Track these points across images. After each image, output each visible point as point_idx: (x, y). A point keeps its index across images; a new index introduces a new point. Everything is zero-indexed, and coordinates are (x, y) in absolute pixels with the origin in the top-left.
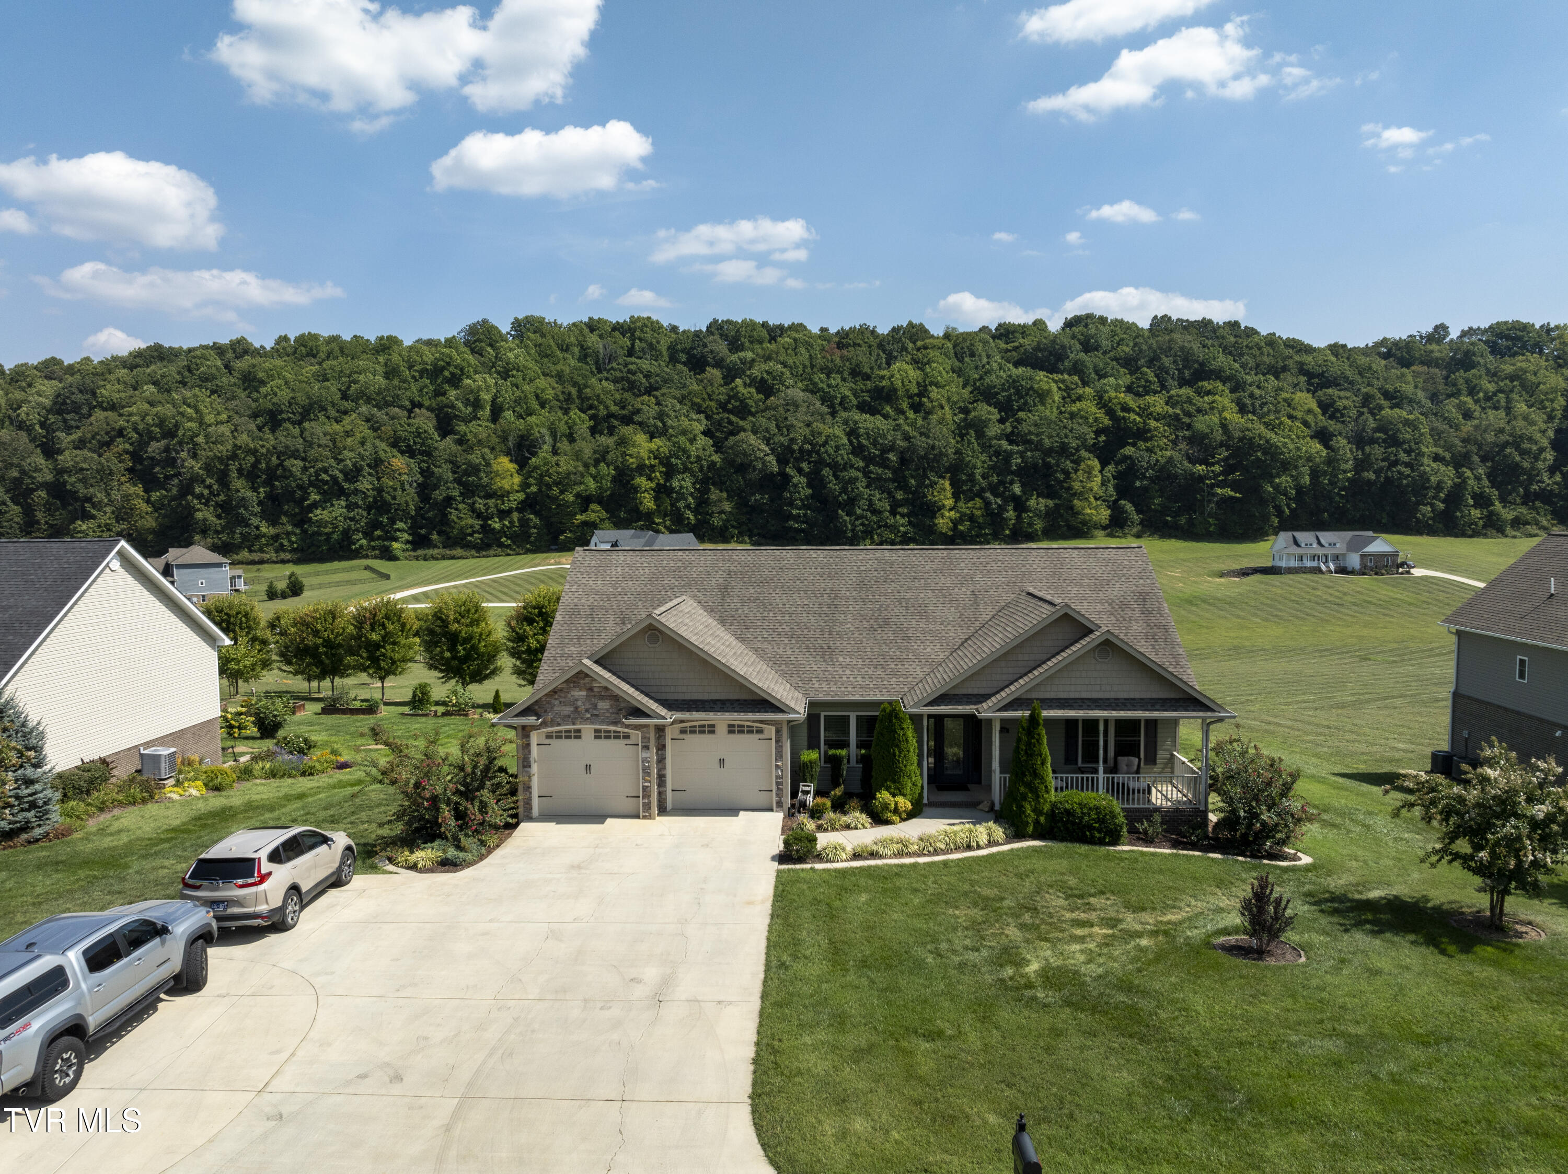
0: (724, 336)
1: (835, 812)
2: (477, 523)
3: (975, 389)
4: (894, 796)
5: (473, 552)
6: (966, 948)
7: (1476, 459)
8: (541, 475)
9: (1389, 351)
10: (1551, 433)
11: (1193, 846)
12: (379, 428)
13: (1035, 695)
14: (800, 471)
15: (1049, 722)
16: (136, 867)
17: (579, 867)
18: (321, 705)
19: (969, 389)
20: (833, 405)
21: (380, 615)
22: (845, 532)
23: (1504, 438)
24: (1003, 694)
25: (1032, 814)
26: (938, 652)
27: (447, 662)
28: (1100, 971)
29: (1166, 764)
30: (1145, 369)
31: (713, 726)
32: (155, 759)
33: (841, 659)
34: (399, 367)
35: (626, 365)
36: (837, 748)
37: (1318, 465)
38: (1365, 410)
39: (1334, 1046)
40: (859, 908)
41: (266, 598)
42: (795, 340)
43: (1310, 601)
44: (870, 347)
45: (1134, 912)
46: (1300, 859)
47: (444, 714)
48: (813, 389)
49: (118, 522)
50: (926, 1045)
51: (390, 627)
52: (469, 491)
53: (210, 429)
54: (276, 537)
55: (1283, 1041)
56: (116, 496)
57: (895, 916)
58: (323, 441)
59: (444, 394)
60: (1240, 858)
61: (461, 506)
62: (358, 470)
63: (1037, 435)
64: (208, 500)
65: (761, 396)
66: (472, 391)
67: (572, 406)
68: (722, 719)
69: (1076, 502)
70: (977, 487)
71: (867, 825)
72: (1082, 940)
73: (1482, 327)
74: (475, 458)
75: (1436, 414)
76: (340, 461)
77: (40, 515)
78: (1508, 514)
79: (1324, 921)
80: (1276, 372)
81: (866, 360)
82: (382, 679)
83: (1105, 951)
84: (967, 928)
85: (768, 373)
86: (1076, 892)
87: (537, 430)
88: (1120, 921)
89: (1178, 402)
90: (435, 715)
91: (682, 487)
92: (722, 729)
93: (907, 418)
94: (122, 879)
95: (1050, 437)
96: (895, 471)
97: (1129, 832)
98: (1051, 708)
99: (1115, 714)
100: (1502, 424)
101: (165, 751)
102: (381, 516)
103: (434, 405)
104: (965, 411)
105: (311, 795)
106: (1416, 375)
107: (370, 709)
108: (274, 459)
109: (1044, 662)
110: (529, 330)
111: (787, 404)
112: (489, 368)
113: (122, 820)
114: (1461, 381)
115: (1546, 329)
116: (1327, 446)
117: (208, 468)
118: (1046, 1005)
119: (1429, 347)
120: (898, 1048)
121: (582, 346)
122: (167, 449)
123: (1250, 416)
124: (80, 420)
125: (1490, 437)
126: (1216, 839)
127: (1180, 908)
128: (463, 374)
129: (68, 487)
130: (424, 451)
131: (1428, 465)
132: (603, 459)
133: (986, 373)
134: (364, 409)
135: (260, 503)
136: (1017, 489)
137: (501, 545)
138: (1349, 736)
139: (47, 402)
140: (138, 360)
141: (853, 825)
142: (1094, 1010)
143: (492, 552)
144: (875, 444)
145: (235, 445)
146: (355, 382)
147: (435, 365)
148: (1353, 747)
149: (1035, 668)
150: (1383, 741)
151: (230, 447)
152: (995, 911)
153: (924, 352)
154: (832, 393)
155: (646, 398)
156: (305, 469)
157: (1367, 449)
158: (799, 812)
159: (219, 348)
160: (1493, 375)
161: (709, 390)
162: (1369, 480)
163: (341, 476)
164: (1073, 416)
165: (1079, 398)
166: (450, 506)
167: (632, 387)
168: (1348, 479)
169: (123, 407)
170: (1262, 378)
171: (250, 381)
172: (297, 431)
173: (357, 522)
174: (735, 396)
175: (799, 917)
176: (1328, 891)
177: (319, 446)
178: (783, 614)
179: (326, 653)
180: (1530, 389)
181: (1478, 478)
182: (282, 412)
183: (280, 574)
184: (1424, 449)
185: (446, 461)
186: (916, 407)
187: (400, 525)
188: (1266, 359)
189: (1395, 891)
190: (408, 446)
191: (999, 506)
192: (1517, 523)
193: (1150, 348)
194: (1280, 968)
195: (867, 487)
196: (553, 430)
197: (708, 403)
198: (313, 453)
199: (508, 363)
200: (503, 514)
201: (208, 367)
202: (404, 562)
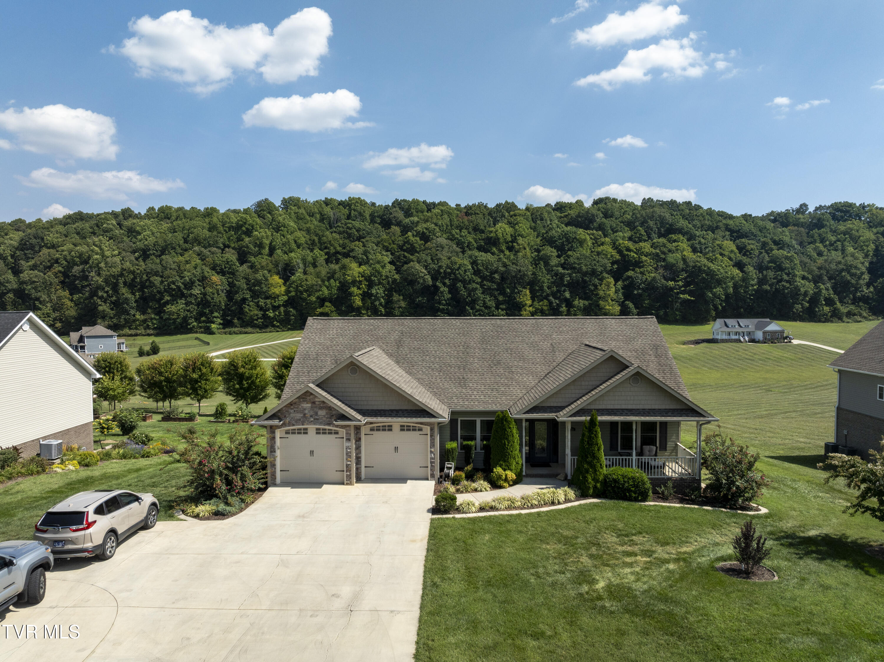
0: (402, 209)
1: (467, 480)
2: (260, 314)
3: (543, 239)
4: (505, 470)
5: (258, 330)
6: (556, 572)
7: (825, 278)
8: (297, 286)
9: (775, 218)
10: (867, 264)
11: (693, 502)
12: (205, 259)
13: (592, 407)
14: (444, 284)
15: (602, 423)
16: (20, 515)
17: (303, 517)
18: (161, 416)
19: (540, 238)
20: (463, 247)
21: (198, 363)
23: (841, 266)
24: (573, 406)
25: (592, 482)
26: (531, 381)
27: (237, 391)
28: (645, 587)
29: (673, 450)
30: (639, 228)
31: (391, 426)
32: (49, 447)
33: (471, 385)
34: (217, 225)
35: (346, 224)
36: (468, 440)
37: (737, 282)
38: (763, 251)
39: (811, 642)
40: (484, 544)
41: (138, 355)
42: (442, 211)
43: (735, 358)
44: (484, 215)
45: (662, 546)
46: (760, 510)
47: (234, 422)
48: (452, 238)
49: (54, 312)
50: (533, 643)
51: (204, 370)
52: (255, 295)
53: (108, 260)
54: (145, 321)
55: (776, 638)
56: (54, 297)
57: (508, 550)
58: (173, 267)
59: (243, 240)
60: (724, 510)
61: (251, 303)
62: (192, 283)
63: (579, 264)
64: (106, 300)
65: (423, 242)
66: (258, 239)
67: (316, 247)
68: (396, 422)
69: (601, 303)
70: (545, 294)
71: (488, 489)
72: (631, 565)
73: (827, 205)
74: (259, 276)
75: (803, 253)
76: (182, 278)
77: (9, 308)
78: (844, 309)
79: (785, 551)
80: (713, 229)
81: (482, 222)
82: (199, 401)
83: (647, 573)
84: (555, 558)
85: (426, 229)
86: (623, 533)
87: (295, 260)
88: (654, 552)
89: (658, 246)
90: (229, 422)
91: (377, 293)
92: (396, 428)
93: (505, 255)
94: (8, 524)
95: (586, 265)
96: (498, 284)
97: (653, 493)
98: (603, 415)
99: (643, 419)
100: (840, 259)
101: (54, 442)
102: (205, 309)
103: (236, 246)
104: (538, 251)
105: (145, 469)
106: (791, 232)
107: (191, 418)
108: (144, 277)
109: (598, 386)
110: (291, 204)
111: (437, 247)
112: (268, 225)
113: (21, 485)
114: (816, 235)
115: (863, 206)
116: (742, 271)
117: (106, 281)
118: (612, 612)
119: (797, 216)
120: (514, 645)
121: (321, 214)
122: (83, 271)
123: (699, 254)
124: (34, 254)
125: (833, 266)
126: (706, 497)
127: (691, 543)
128: (253, 229)
129: (26, 292)
130: (231, 272)
131: (799, 282)
132: (333, 277)
133: (549, 230)
134: (196, 248)
135: (136, 301)
136: (567, 295)
137: (274, 326)
138: (769, 434)
139: (15, 244)
140: (68, 220)
141: (479, 489)
142: (644, 615)
143: (268, 330)
144: (487, 269)
145: (122, 269)
146: (192, 233)
147: (237, 223)
148: (774, 440)
149: (592, 390)
150: (790, 437)
151: (119, 270)
152: (573, 546)
153: (514, 218)
154: (463, 240)
155: (357, 243)
156: (162, 282)
157: (765, 272)
158: (445, 480)
159: (115, 214)
160: (834, 232)
161: (393, 238)
162: (766, 290)
163: (183, 286)
164: (598, 254)
165: (603, 244)
166: (245, 303)
167: (349, 236)
168: (754, 290)
169: (59, 247)
170: (705, 233)
171: (132, 232)
172: (158, 261)
173: (191, 312)
174: (408, 242)
175: (445, 550)
176: (783, 531)
177: (171, 269)
178: (435, 358)
179: (166, 386)
180: (855, 240)
181: (827, 289)
182: (149, 250)
183: (146, 342)
184: (797, 273)
185: (243, 278)
186: (510, 249)
187: (216, 314)
188: (707, 222)
189: (825, 530)
190: (222, 269)
191: (557, 304)
192: (850, 314)
193: (642, 216)
194: (763, 584)
195: (482, 293)
196: (304, 260)
197: (392, 246)
198: (167, 273)
199: (279, 223)
200: (275, 308)
201: (108, 224)
202: (218, 335)
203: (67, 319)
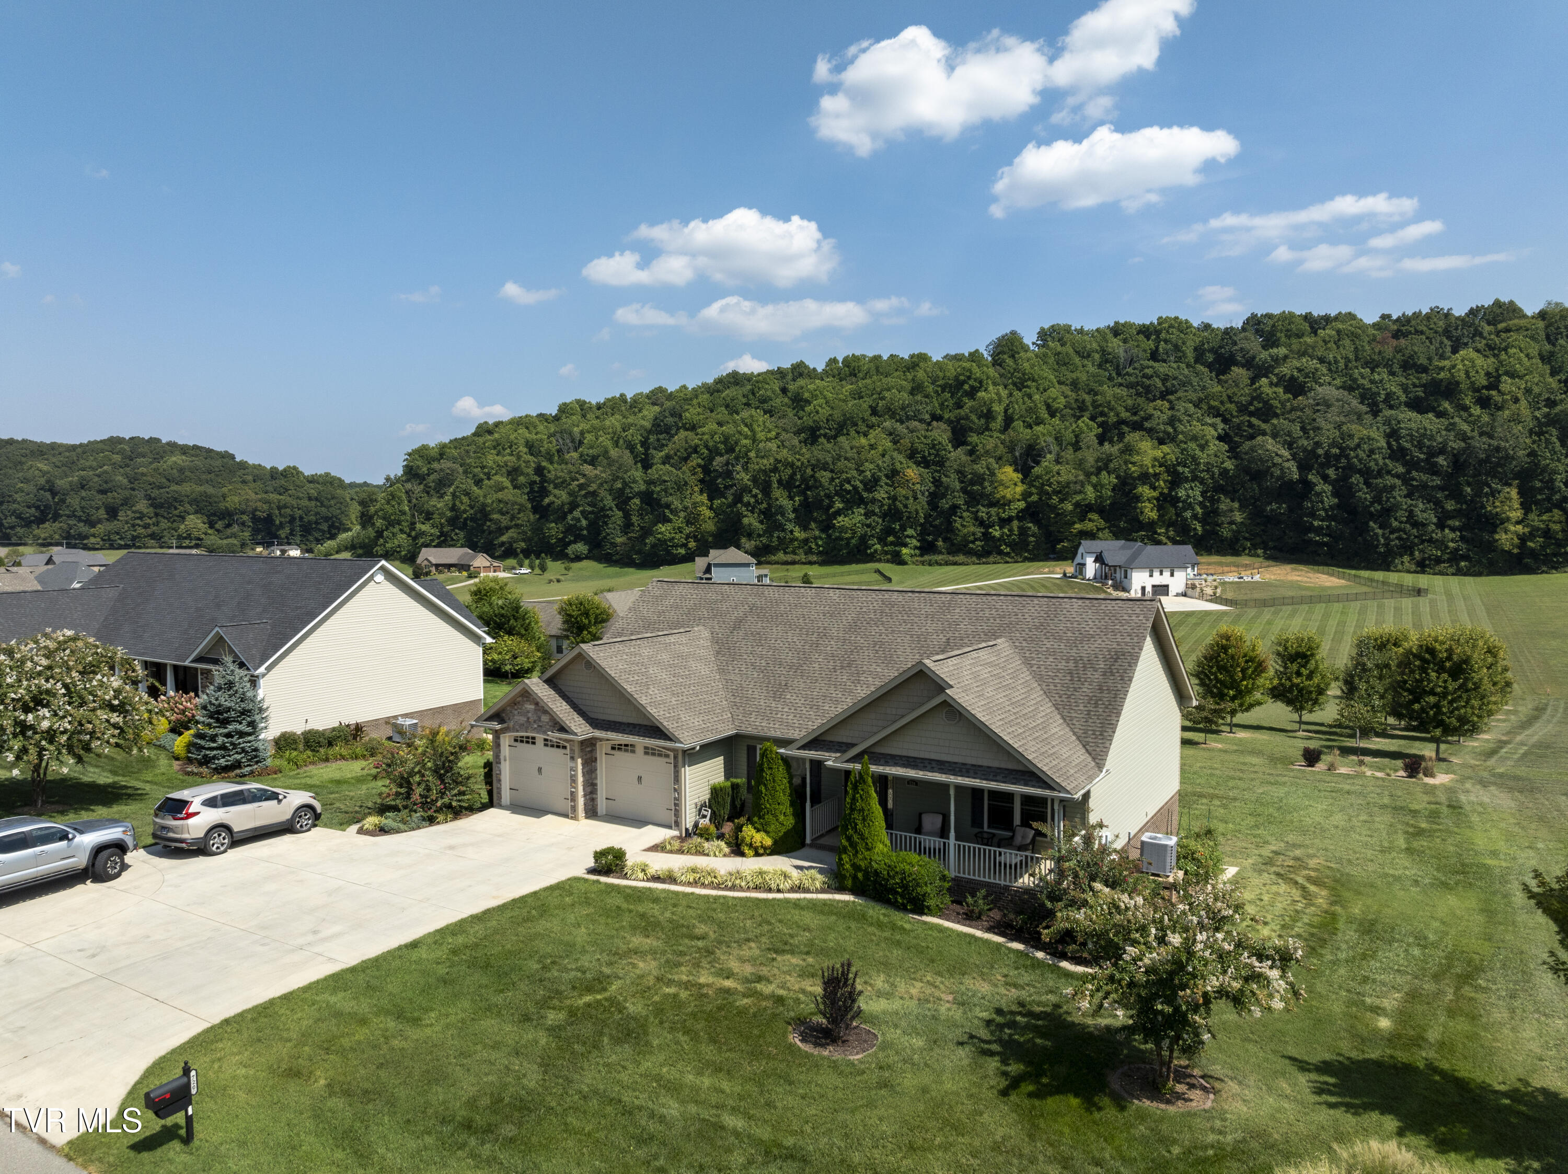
0: (1260, 331)
2: (979, 531)
4: (757, 831)
5: (974, 559)
8: (1043, 485)
12: (898, 441)
14: (1325, 478)
20: (1375, 403)
22: (1377, 546)
31: (634, 747)
34: (923, 382)
35: (1144, 369)
42: (1339, 332)
44: (1435, 333)
48: (1351, 386)
49: (688, 525)
52: (973, 499)
53: (760, 446)
54: (806, 541)
56: (688, 503)
58: (850, 455)
59: (962, 407)
61: (965, 514)
62: (876, 480)
64: (753, 508)
65: (1289, 396)
66: (986, 403)
67: (1083, 414)
68: (640, 741)
70: (1557, 496)
71: (725, 854)
74: (980, 468)
76: (861, 472)
77: (634, 519)
81: (1419, 348)
85: (1300, 370)
87: (1043, 439)
91: (1188, 496)
92: (640, 750)
93: (1468, 416)
96: (1445, 478)
102: (894, 523)
103: (952, 418)
104: (1551, 404)
108: (809, 471)
110: (1053, 338)
111: (1318, 404)
112: (1006, 379)
117: (754, 480)
121: (1103, 352)
122: (727, 464)
124: (668, 440)
128: (981, 386)
129: (655, 496)
130: (938, 462)
132: (1106, 467)
134: (887, 424)
135: (795, 510)
137: (1000, 553)
139: (648, 425)
140: (718, 386)
143: (991, 559)
144: (1420, 446)
145: (778, 460)
146: (883, 398)
147: (956, 378)
151: (773, 461)
153: (1505, 335)
154: (1374, 389)
155: (1159, 402)
156: (832, 479)
159: (781, 373)
161: (1231, 391)
163: (861, 486)
166: (955, 514)
167: (1146, 391)
169: (700, 427)
171: (799, 401)
172: (830, 446)
173: (873, 528)
174: (1258, 398)
177: (846, 459)
182: (819, 428)
185: (955, 471)
186: (1484, 403)
187: (910, 532)
190: (924, 457)
195: (1407, 496)
196: (1058, 439)
197: (1228, 405)
198: (840, 465)
199: (1024, 374)
200: (1004, 522)
201: (766, 390)
202: (911, 567)
203: (703, 536)
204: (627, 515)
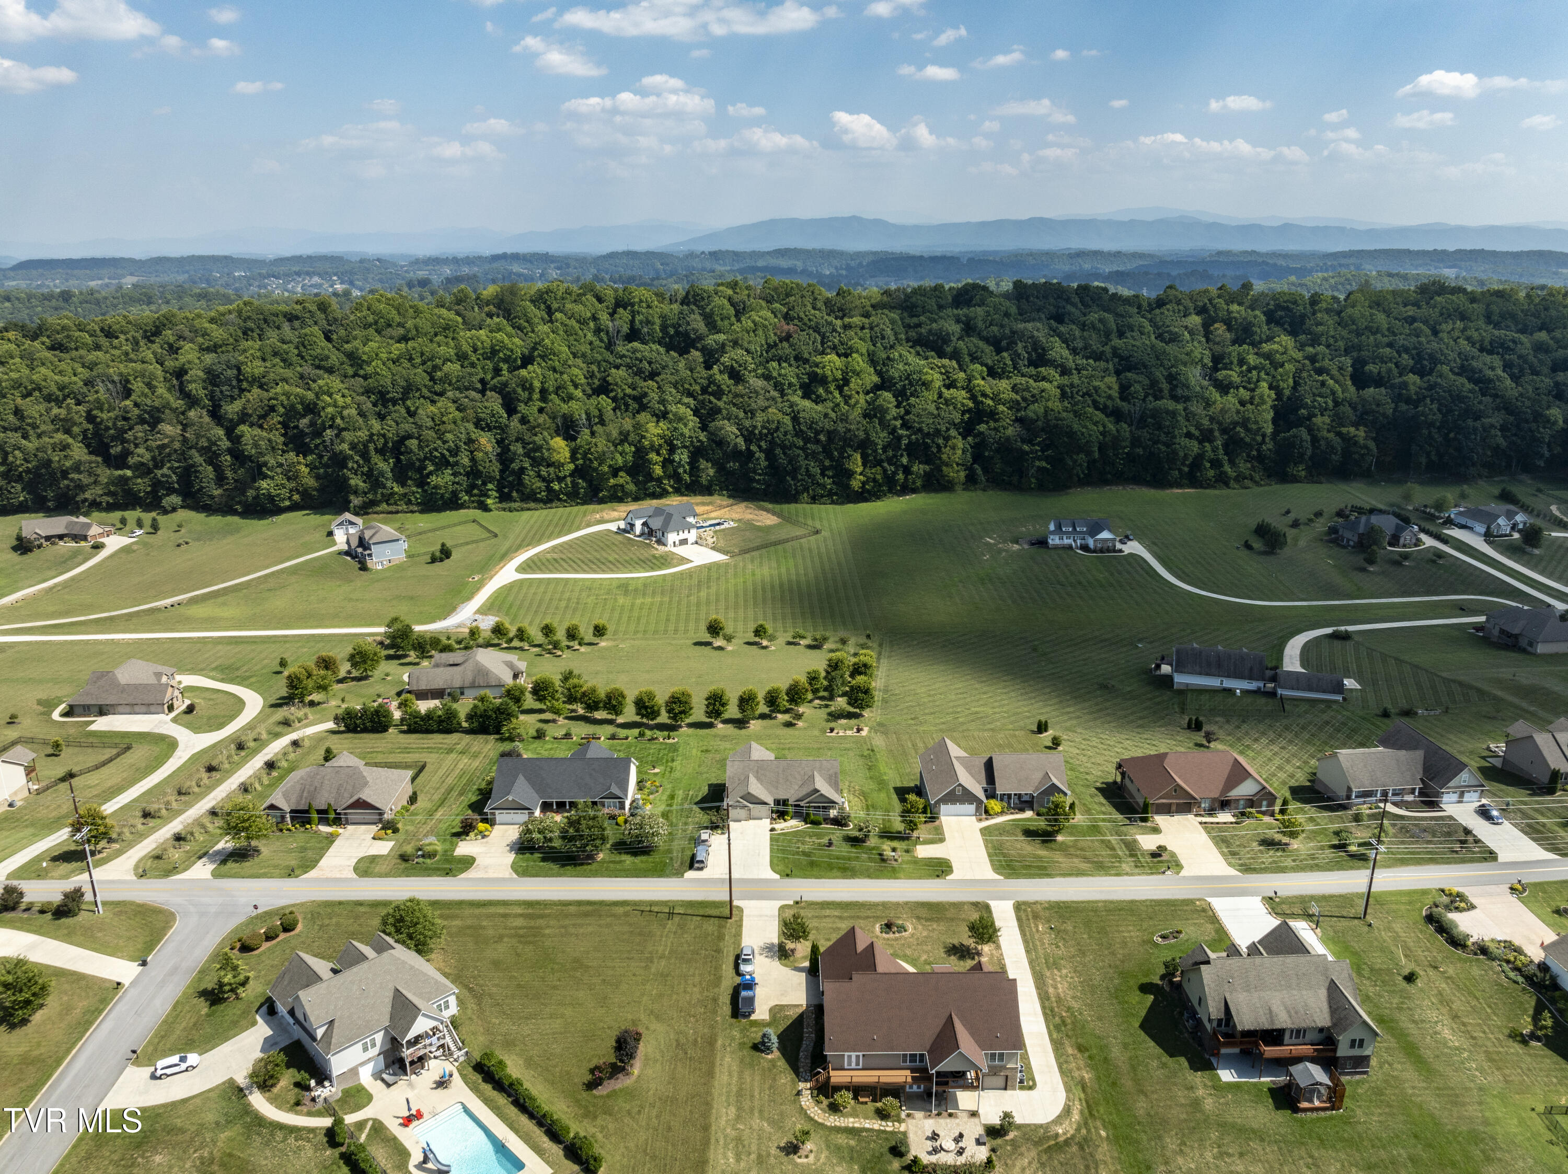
0: (701, 310)
2: (542, 485)
5: (541, 505)
7: (1216, 434)
8: (585, 451)
12: (464, 410)
14: (760, 448)
19: (877, 377)
20: (782, 391)
22: (790, 490)
30: (1004, 353)
37: (1107, 443)
41: (430, 560)
44: (810, 332)
49: (290, 483)
52: (536, 462)
53: (344, 412)
54: (405, 495)
59: (501, 372)
61: (531, 473)
62: (457, 448)
64: (357, 471)
65: (732, 383)
66: (527, 381)
67: (600, 391)
69: (944, 468)
70: (878, 459)
74: (538, 439)
76: (445, 442)
77: (227, 473)
78: (1233, 473)
80: (1096, 356)
81: (806, 346)
85: (736, 360)
87: (576, 413)
89: (1020, 389)
91: (680, 459)
93: (833, 399)
95: (928, 424)
96: (824, 448)
102: (477, 480)
103: (497, 385)
104: (875, 392)
108: (398, 440)
111: (750, 392)
112: (532, 349)
114: (1234, 354)
116: (1116, 425)
117: (354, 449)
121: (596, 320)
122: (313, 425)
124: (232, 391)
129: (246, 454)
130: (499, 428)
132: (626, 439)
134: (450, 393)
135: (392, 471)
136: (905, 460)
137: (560, 500)
143: (554, 505)
144: (811, 428)
146: (439, 369)
147: (493, 349)
151: (366, 434)
154: (781, 378)
155: (650, 382)
156: (421, 447)
161: (694, 374)
162: (1139, 454)
163: (447, 453)
164: (947, 400)
165: (954, 383)
166: (524, 473)
167: (639, 371)
173: (461, 485)
174: (714, 382)
177: (427, 428)
185: (516, 438)
186: (841, 391)
187: (490, 486)
188: (1093, 341)
190: (487, 425)
191: (893, 471)
192: (1239, 479)
193: (1011, 330)
195: (805, 459)
196: (587, 414)
197: (695, 387)
198: (425, 434)
200: (560, 480)
202: (495, 513)
204: (218, 469)
